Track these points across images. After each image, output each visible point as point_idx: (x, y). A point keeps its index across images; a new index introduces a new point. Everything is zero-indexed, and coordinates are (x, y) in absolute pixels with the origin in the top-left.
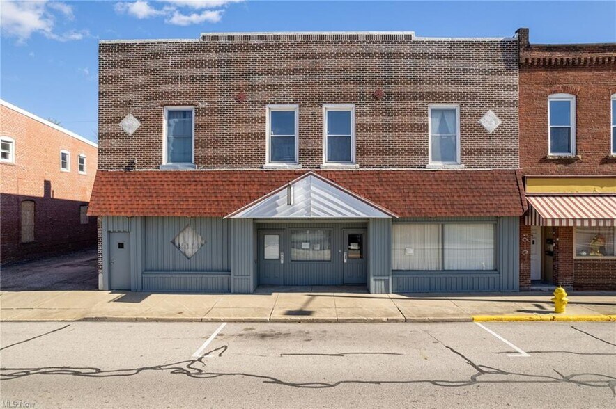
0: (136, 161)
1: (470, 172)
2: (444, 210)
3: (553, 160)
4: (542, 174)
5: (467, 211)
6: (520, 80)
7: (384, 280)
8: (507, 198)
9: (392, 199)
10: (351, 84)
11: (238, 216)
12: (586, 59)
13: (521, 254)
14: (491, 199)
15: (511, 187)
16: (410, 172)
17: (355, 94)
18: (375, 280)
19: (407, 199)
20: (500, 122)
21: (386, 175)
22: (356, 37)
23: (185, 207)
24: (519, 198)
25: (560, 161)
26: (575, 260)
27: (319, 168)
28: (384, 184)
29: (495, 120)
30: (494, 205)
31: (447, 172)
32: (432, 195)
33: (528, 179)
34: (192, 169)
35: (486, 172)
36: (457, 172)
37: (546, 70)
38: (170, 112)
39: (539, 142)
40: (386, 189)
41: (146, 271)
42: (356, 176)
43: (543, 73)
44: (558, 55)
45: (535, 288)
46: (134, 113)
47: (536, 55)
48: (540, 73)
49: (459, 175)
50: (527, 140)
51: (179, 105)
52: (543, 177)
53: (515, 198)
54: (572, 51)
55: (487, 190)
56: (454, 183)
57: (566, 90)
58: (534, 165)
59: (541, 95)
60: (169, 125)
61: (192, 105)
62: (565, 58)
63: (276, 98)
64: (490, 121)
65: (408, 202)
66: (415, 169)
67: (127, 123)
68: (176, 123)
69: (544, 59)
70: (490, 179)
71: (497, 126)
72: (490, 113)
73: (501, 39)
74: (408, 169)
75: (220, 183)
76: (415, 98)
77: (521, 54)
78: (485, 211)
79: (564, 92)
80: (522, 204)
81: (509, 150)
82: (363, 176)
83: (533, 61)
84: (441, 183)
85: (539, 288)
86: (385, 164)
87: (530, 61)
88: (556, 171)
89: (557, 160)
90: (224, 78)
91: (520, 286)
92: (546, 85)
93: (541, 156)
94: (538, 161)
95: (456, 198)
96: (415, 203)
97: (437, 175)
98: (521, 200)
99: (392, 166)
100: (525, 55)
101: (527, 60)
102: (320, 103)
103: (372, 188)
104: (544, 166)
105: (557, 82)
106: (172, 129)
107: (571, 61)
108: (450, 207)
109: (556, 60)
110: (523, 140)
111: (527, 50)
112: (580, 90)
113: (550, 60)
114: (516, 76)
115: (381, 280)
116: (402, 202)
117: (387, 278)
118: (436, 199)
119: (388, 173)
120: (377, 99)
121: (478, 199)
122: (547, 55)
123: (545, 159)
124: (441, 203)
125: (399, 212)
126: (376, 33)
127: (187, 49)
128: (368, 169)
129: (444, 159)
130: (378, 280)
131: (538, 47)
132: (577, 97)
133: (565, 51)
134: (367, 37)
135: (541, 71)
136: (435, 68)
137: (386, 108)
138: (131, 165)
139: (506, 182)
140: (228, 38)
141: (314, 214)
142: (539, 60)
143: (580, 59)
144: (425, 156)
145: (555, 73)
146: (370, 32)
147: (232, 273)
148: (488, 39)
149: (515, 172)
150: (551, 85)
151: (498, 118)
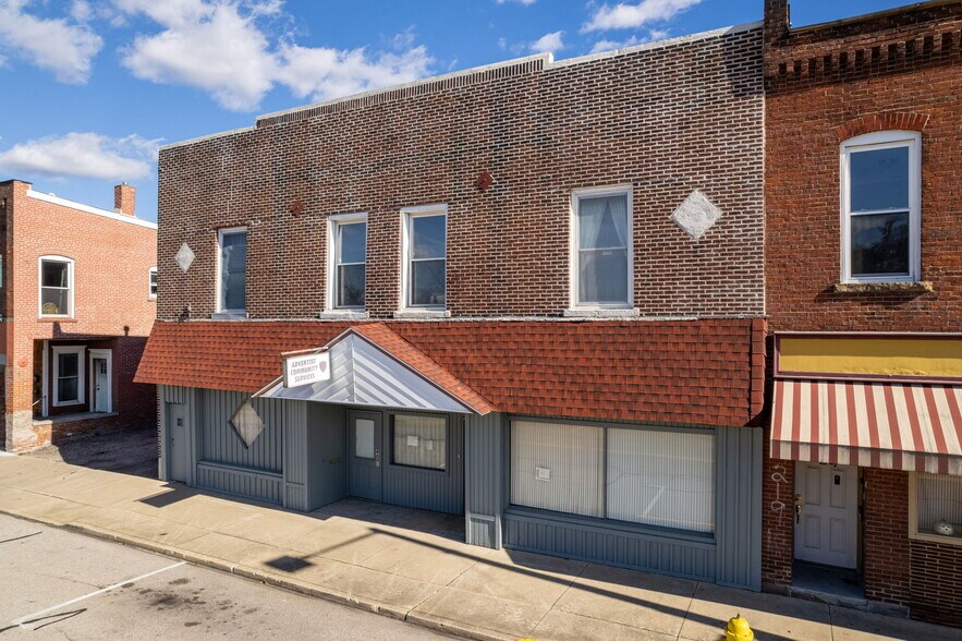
0: (190, 308)
1: (648, 325)
2: (579, 404)
3: (853, 295)
4: (823, 328)
5: (624, 408)
6: (769, 114)
7: (488, 522)
8: (718, 383)
9: (490, 376)
10: (442, 169)
11: (269, 394)
12: (947, 37)
13: (765, 508)
14: (681, 384)
15: (733, 358)
16: (533, 325)
17: (447, 186)
18: (473, 520)
19: (516, 378)
20: (717, 214)
21: (490, 331)
22: (452, 82)
23: (224, 375)
24: (746, 387)
25: (870, 296)
26: (916, 542)
27: (391, 317)
28: (484, 347)
29: (707, 210)
30: (685, 400)
31: (603, 325)
32: (561, 372)
33: (782, 341)
34: (242, 320)
35: (682, 325)
36: (621, 325)
37: (836, 82)
38: (226, 237)
39: (815, 254)
40: (484, 357)
41: (203, 460)
42: (444, 332)
43: (826, 90)
44: (865, 41)
45: (802, 590)
46: (189, 241)
47: (804, 52)
48: (818, 90)
49: (626, 332)
50: (785, 250)
51: (231, 226)
52: (825, 337)
53: (736, 383)
54: (908, 22)
55: (675, 366)
56: (611, 348)
57: (890, 122)
58: (801, 308)
59: (822, 143)
60: (224, 256)
61: (244, 225)
62: (884, 47)
63: (338, 205)
64: (697, 215)
65: (516, 384)
66: (542, 319)
67: (181, 256)
68: (230, 251)
69: (828, 59)
70: (689, 339)
71: (712, 223)
72: (697, 196)
73: (724, 31)
74: (531, 318)
75: (268, 341)
76: (546, 182)
77: (768, 56)
78: (662, 410)
79: (886, 128)
80: (749, 400)
81: (741, 276)
82: (453, 332)
83: (798, 68)
84: (586, 348)
85: (813, 592)
86: (492, 309)
87: (790, 68)
88: (861, 321)
89: (864, 294)
90: (278, 181)
91: (763, 580)
92: (834, 118)
93: (819, 285)
94: (812, 297)
95: (607, 379)
96: (529, 386)
97: (580, 331)
98: (750, 390)
99: (504, 313)
100: (775, 57)
101: (783, 67)
102: (396, 207)
103: (462, 354)
104: (827, 309)
105: (865, 106)
106: (227, 260)
107: (903, 50)
108: (591, 397)
109: (860, 54)
110: (777, 250)
111: (783, 45)
112: (933, 117)
113: (843, 57)
114: (760, 105)
115: (484, 522)
116: (506, 384)
117: (491, 519)
118: (569, 380)
119: (494, 325)
120: (481, 190)
121: (653, 383)
122: (834, 46)
123: (830, 294)
124: (575, 388)
125: (497, 402)
126: (482, 69)
127: (241, 143)
128: (463, 319)
129: (602, 297)
130: (479, 521)
131: (810, 32)
132: (924, 136)
133: (884, 27)
134: (468, 79)
135: (822, 85)
136: (585, 118)
137: (497, 205)
138: (186, 314)
139: (724, 347)
140: (284, 118)
141: (360, 399)
142: (813, 62)
143: (929, 41)
144: (562, 293)
145: (861, 85)
146: (474, 69)
147: (284, 475)
148: (692, 38)
149: (750, 326)
150: (849, 116)
151: (712, 206)
